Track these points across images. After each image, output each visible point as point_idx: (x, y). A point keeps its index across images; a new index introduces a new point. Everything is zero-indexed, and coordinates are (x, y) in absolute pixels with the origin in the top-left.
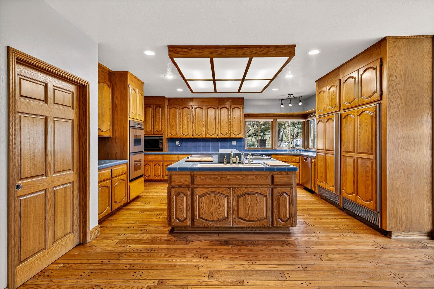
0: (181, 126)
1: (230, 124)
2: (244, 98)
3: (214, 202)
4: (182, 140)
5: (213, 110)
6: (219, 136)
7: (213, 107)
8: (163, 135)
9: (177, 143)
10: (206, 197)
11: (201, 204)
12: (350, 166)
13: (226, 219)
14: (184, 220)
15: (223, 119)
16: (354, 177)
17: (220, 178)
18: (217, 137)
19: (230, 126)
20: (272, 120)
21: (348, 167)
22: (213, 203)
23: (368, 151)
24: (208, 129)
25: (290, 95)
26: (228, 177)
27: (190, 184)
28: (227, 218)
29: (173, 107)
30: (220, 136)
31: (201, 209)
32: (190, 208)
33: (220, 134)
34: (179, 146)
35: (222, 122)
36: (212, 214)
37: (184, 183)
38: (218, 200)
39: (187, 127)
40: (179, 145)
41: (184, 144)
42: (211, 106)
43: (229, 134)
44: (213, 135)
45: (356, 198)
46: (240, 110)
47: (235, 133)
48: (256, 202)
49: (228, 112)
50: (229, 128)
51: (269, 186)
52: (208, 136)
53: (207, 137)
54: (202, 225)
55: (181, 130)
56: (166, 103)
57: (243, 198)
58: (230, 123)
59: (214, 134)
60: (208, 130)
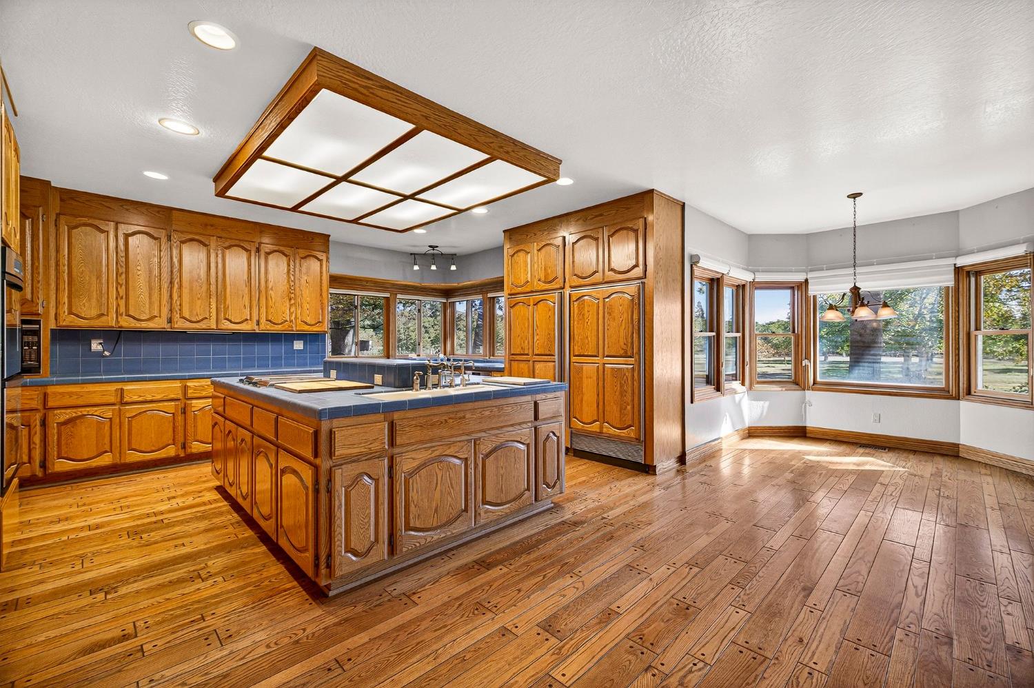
0: (122, 291)
1: (293, 295)
2: (329, 236)
3: (439, 482)
4: (114, 336)
5: (244, 255)
6: (262, 326)
7: (242, 245)
8: (39, 314)
9: (96, 346)
10: (423, 472)
11: (413, 494)
12: (590, 378)
13: (464, 513)
14: (369, 550)
15: (274, 282)
16: (598, 395)
17: (451, 421)
18: (256, 327)
19: (293, 302)
20: (387, 295)
21: (585, 380)
22: (437, 483)
23: (626, 352)
24: (225, 303)
25: (433, 247)
26: (468, 416)
27: (386, 447)
28: (466, 510)
29: (85, 225)
30: (265, 327)
31: (412, 506)
32: (386, 511)
33: (263, 321)
34: (106, 356)
35: (272, 289)
36: (436, 511)
37: (370, 446)
38: (448, 473)
39: (147, 294)
40: (107, 353)
41: (122, 348)
42: (237, 242)
43: (291, 321)
44: (244, 324)
45: (601, 427)
46: (321, 265)
47: (308, 320)
48: (513, 460)
49: (289, 265)
50: (291, 305)
51: (530, 424)
52: (227, 326)
53: (223, 327)
54: (414, 546)
55: (122, 303)
56: (55, 205)
57: (492, 458)
58: (291, 295)
59: (247, 320)
60: (226, 309)
